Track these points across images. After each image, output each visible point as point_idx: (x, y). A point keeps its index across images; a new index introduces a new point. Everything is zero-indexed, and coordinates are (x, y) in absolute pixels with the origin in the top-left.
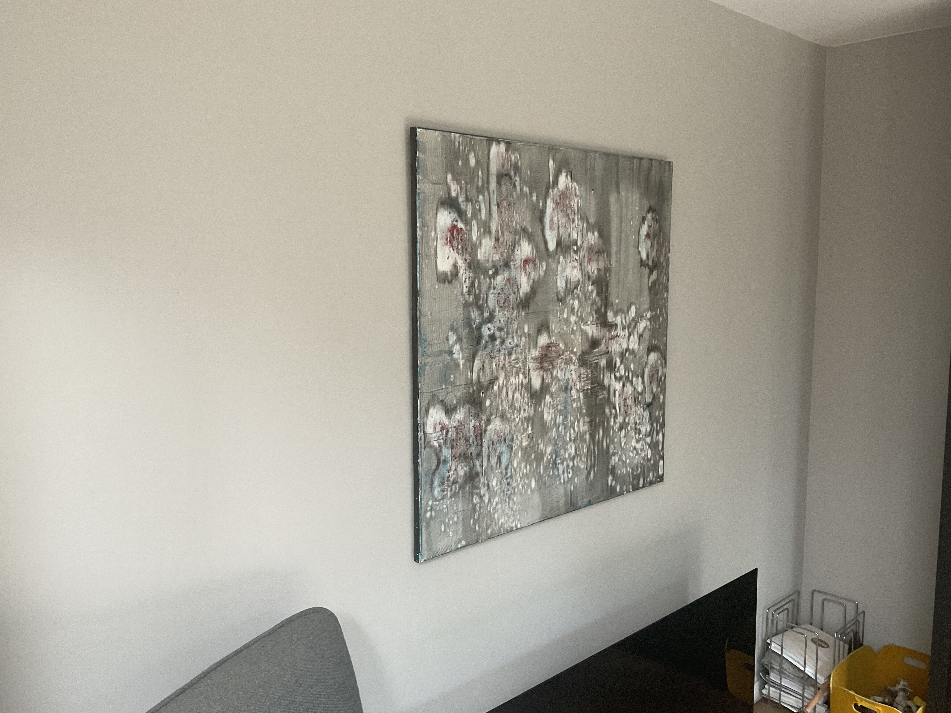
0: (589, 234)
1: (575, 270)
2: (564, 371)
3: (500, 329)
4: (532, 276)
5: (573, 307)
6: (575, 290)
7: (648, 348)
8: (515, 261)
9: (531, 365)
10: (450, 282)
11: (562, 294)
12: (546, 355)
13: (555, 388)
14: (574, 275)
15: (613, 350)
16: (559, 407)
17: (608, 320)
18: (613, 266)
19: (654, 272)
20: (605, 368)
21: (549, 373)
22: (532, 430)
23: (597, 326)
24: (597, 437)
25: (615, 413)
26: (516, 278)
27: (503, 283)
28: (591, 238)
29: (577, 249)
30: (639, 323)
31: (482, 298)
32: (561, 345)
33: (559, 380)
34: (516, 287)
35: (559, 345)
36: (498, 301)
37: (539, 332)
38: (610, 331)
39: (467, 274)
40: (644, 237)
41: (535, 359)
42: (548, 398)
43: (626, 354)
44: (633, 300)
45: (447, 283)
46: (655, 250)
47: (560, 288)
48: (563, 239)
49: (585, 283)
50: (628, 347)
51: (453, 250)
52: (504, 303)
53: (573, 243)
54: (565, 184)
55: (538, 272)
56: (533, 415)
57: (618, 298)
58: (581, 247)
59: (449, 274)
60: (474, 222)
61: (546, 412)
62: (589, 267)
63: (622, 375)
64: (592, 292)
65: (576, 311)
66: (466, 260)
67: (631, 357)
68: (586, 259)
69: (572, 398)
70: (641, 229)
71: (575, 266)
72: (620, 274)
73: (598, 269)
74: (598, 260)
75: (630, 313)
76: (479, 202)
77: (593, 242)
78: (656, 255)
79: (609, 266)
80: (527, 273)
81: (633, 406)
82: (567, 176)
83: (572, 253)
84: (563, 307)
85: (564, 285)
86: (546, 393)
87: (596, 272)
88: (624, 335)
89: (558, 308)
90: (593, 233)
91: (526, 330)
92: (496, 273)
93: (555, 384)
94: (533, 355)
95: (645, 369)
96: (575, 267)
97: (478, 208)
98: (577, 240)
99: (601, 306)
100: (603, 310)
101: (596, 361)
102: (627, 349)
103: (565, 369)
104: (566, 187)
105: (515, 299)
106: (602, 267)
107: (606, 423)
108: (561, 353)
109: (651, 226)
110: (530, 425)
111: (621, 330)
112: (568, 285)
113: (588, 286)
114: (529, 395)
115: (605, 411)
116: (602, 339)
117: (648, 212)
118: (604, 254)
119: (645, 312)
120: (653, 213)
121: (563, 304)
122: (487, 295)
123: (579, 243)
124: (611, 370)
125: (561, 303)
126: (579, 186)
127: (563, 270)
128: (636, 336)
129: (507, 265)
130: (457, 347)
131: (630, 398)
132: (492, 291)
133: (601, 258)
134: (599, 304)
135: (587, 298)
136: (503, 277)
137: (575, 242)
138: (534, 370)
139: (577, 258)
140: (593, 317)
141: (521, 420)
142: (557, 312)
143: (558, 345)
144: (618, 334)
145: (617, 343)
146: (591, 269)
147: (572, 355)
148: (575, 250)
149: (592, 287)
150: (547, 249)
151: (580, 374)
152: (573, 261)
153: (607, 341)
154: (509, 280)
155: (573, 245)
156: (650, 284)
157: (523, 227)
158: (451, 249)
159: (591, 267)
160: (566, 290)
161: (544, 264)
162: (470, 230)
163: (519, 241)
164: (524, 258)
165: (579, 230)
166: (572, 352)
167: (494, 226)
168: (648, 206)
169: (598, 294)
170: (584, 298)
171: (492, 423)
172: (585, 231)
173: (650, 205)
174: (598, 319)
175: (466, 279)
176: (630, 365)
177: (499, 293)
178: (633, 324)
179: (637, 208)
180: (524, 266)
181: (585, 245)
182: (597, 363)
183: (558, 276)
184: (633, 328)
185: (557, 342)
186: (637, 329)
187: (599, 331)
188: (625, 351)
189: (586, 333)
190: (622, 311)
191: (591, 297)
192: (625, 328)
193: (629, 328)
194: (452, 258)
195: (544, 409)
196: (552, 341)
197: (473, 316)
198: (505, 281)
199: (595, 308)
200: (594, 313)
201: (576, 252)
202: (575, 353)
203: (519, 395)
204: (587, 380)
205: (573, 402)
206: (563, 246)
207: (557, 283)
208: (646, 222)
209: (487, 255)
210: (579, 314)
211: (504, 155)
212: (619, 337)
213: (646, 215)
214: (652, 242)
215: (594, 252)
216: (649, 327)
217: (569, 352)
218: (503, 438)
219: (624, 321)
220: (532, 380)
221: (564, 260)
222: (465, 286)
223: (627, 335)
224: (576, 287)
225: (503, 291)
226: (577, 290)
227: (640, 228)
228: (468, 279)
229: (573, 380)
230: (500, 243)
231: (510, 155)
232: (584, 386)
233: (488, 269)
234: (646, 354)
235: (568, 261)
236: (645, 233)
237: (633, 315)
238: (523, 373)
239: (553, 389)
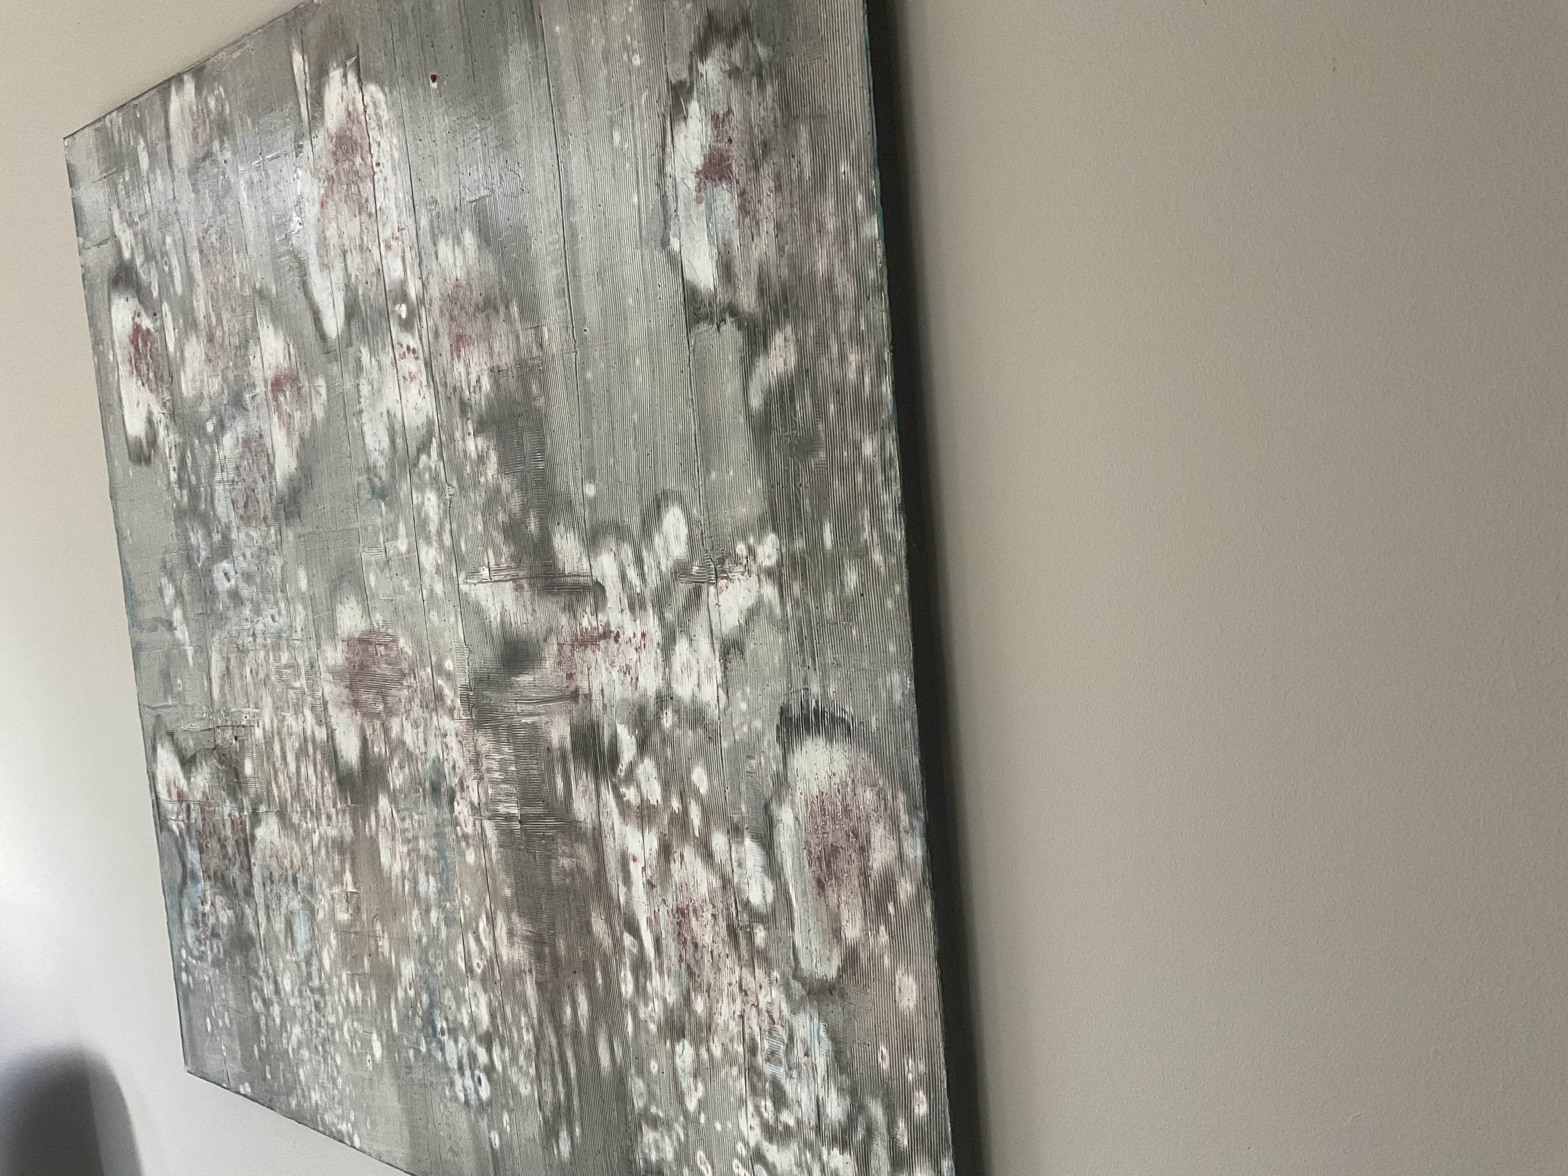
0: (445, 249)
1: (414, 388)
2: (421, 729)
3: (248, 577)
4: (297, 425)
5: (423, 515)
6: (424, 458)
7: (784, 711)
8: (254, 386)
9: (329, 689)
10: (148, 461)
11: (383, 473)
12: (362, 666)
13: (401, 777)
14: (411, 405)
15: (596, 691)
16: (421, 843)
17: (561, 566)
18: (554, 349)
19: (778, 340)
20: (570, 757)
21: (378, 724)
22: (355, 883)
23: (518, 588)
24: (568, 1010)
25: (635, 951)
26: (261, 436)
27: (237, 451)
28: (451, 261)
29: (410, 312)
30: (712, 589)
31: (203, 495)
32: (402, 642)
33: (410, 756)
34: (265, 460)
35: (395, 641)
36: (233, 502)
37: (334, 593)
38: (570, 609)
39: (171, 436)
40: (692, 183)
41: (337, 674)
42: (384, 802)
43: (658, 719)
44: (671, 484)
45: (143, 463)
46: (767, 227)
47: (377, 454)
48: (360, 292)
49: (452, 429)
50: (669, 686)
51: (143, 384)
52: (246, 506)
53: (394, 294)
54: (343, 106)
55: (308, 409)
56: (353, 842)
57: (591, 476)
58: (421, 301)
59: (144, 441)
60: (165, 307)
61: (384, 845)
62: (459, 367)
63: (653, 802)
64: (482, 459)
65: (433, 528)
66: (164, 404)
67: (689, 738)
68: (445, 342)
69: (458, 828)
70: (669, 149)
71: (410, 373)
72: (589, 375)
73: (491, 370)
74: (487, 337)
75: (658, 540)
76: (166, 252)
77: (460, 273)
78: (781, 249)
79: (535, 352)
80: (285, 418)
81: (728, 962)
82: (345, 76)
83: (394, 329)
84: (392, 517)
85: (386, 443)
86: (376, 787)
87: (486, 384)
88: (643, 635)
89: (379, 520)
90: (458, 240)
91: (303, 584)
92: (221, 427)
93: (402, 767)
94: (331, 662)
95: (773, 806)
96: (413, 378)
97: (166, 268)
98: (403, 283)
99: (525, 509)
100: (533, 526)
101: (529, 720)
102: (664, 698)
103: (426, 725)
104: (349, 114)
105: (267, 495)
106: (506, 360)
107: (599, 974)
108: (405, 666)
109: (730, 111)
110: (348, 866)
111: (622, 611)
112: (399, 441)
113: (463, 440)
114: (334, 778)
115: (588, 924)
116: (545, 640)
117: (702, 50)
118: (507, 307)
119: (745, 538)
120: (730, 46)
121: (389, 505)
122: (210, 486)
123: (413, 290)
124: (596, 769)
125: (383, 504)
126: (386, 89)
127: (377, 393)
128: (704, 644)
129: (237, 402)
130: (177, 615)
131: (708, 915)
132: (218, 477)
133: (500, 326)
134: (515, 503)
135: (468, 482)
136: (235, 436)
137: (398, 290)
138: (336, 705)
139: (414, 343)
140: (498, 554)
141: (323, 843)
142: (376, 533)
143: (393, 641)
144: (613, 628)
145: (612, 663)
146: (468, 374)
147: (440, 682)
148: (404, 316)
149: (480, 440)
150: (323, 336)
151: (478, 754)
152: (403, 356)
153: (567, 649)
154: (246, 442)
155: (395, 304)
156: (756, 402)
157: (258, 286)
158: (140, 383)
159: (467, 366)
160: (393, 459)
161: (321, 382)
162: (162, 329)
163: (255, 329)
164: (270, 374)
165: (407, 242)
166: (439, 669)
167: (201, 306)
168: (698, 20)
169: (505, 466)
170: (455, 484)
171: (263, 824)
172: (426, 240)
173: (710, 17)
174: (517, 559)
175: (170, 449)
176: (689, 771)
177: (233, 481)
178: (682, 589)
179: (637, 61)
180: (276, 399)
181: (435, 290)
182: (534, 726)
183: (365, 417)
184: (685, 609)
185: (390, 631)
186: (703, 610)
187: (529, 608)
188: (652, 701)
189: (478, 611)
190: (621, 532)
191: (482, 480)
192: (643, 607)
193: (661, 602)
194: (144, 404)
195: (377, 834)
196: (376, 626)
197: (193, 540)
198: (240, 446)
199: (501, 517)
200: (499, 538)
201: (407, 325)
202: (449, 676)
203: (311, 771)
204: (505, 781)
205: (463, 844)
206: (364, 316)
207: (363, 438)
208: (694, 108)
209: (198, 383)
210: (447, 540)
211: (195, 108)
212: (616, 641)
213: (690, 69)
214: (742, 194)
215: (471, 310)
216: (778, 611)
217: (429, 670)
218: (290, 873)
219: (632, 574)
220: (337, 733)
221: (373, 359)
222: (171, 466)
223: (656, 635)
224: (424, 447)
225: (239, 475)
226: (429, 456)
227: (663, 147)
228: (173, 448)
229: (454, 767)
230: (216, 345)
231: (206, 98)
232: (495, 802)
233: (204, 419)
234: (771, 735)
235: (387, 360)
236: (697, 161)
237: (680, 550)
238: (313, 708)
239: (397, 778)
